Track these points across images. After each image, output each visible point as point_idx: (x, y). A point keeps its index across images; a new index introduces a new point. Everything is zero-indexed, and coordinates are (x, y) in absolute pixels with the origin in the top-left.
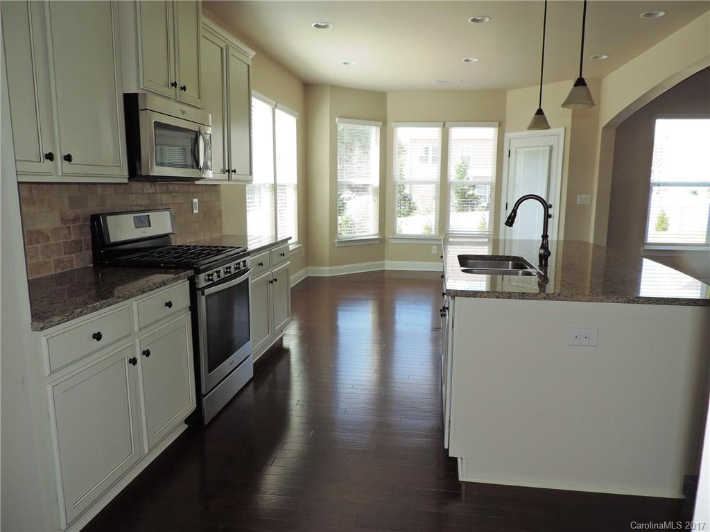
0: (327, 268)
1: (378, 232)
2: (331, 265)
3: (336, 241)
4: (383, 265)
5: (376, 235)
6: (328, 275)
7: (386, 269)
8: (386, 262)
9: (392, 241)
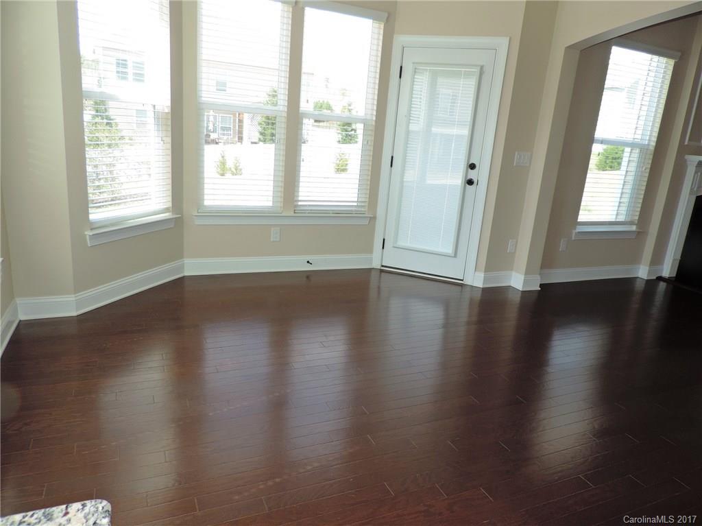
0: (71, 298)
1: (169, 205)
2: (76, 291)
3: (89, 233)
4: (182, 268)
5: (166, 210)
6: (74, 314)
7: (186, 274)
8: (187, 261)
9: (198, 222)
